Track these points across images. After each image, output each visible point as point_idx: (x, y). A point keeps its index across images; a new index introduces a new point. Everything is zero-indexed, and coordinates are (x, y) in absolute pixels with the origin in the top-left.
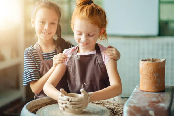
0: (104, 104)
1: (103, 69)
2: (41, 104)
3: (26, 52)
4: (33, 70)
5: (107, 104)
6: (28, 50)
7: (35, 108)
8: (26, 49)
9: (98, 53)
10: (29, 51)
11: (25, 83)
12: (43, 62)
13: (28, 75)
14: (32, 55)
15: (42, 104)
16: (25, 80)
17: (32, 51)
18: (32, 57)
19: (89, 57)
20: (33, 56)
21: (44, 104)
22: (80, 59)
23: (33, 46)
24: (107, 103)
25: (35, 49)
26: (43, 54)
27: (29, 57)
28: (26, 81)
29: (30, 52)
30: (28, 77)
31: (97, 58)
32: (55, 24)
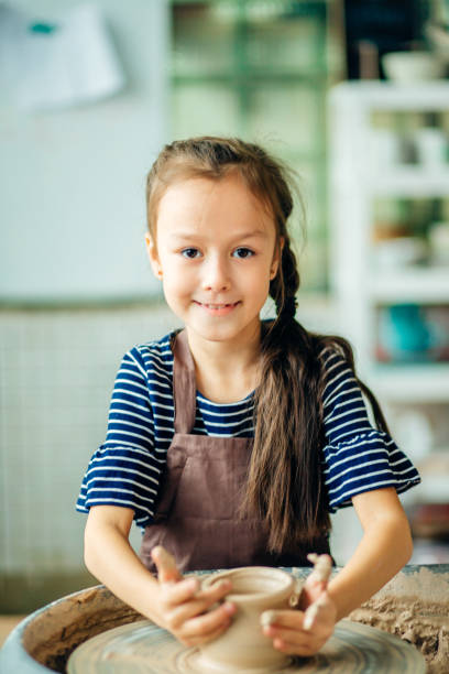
32: (253, 253)
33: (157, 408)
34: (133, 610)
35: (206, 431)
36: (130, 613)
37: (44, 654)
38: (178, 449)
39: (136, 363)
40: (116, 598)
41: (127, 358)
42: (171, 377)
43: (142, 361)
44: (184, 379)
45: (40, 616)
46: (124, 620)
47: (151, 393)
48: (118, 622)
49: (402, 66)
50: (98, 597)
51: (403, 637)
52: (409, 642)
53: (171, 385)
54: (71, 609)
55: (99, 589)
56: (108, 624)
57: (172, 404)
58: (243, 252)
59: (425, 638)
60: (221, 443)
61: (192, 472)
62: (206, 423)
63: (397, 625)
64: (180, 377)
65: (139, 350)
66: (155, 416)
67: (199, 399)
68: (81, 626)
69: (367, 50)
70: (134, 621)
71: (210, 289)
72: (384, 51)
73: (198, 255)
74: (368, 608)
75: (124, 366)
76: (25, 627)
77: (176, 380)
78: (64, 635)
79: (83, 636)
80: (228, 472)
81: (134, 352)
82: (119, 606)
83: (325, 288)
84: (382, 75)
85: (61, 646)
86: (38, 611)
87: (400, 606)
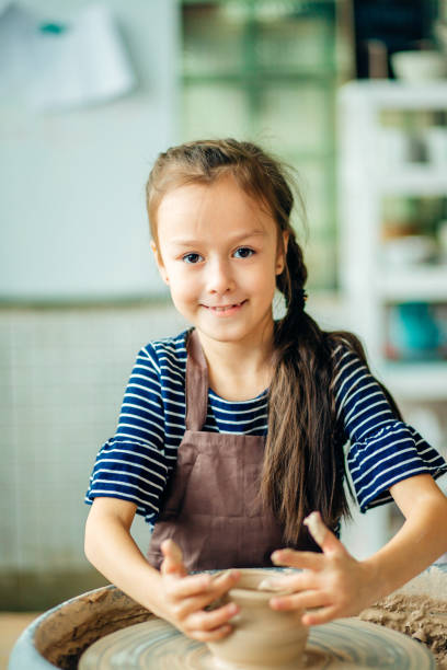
32: (254, 252)
33: (169, 405)
34: (144, 609)
35: (217, 428)
36: (141, 612)
37: (56, 653)
38: (188, 445)
39: (150, 359)
40: (128, 597)
41: (142, 354)
42: (183, 374)
43: (156, 357)
44: (197, 377)
45: (52, 616)
46: (136, 619)
47: (163, 389)
48: (130, 622)
49: (411, 65)
50: (110, 597)
51: (415, 635)
52: (419, 641)
53: (183, 382)
54: (83, 609)
55: (111, 588)
56: (119, 624)
57: (184, 402)
58: (244, 252)
59: (436, 636)
60: (232, 440)
61: (202, 470)
62: (218, 420)
63: (408, 624)
64: (193, 375)
65: (154, 346)
66: (166, 412)
67: (211, 396)
68: (93, 625)
69: (376, 49)
70: (145, 620)
71: (214, 292)
72: (393, 50)
73: (200, 259)
74: (379, 607)
75: (140, 362)
76: (37, 627)
77: (189, 377)
78: (75, 635)
79: (95, 635)
80: (239, 470)
81: (149, 348)
82: (130, 606)
83: (335, 286)
84: (391, 75)
85: (73, 646)
86: (49, 611)
87: (411, 605)
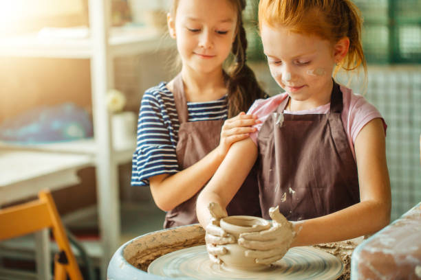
0: (339, 250)
1: (343, 156)
2: (172, 243)
3: (146, 98)
4: (161, 146)
5: (349, 249)
6: (152, 94)
7: (155, 252)
8: (147, 91)
9: (336, 112)
10: (155, 96)
11: (137, 180)
12: (185, 126)
13: (147, 160)
14: (162, 105)
15: (176, 243)
16: (136, 172)
17: (163, 96)
18: (160, 112)
19: (311, 122)
20: (164, 108)
21: (180, 243)
22: (283, 123)
23: (165, 85)
24: (347, 247)
25: (170, 93)
26: (189, 106)
27: (154, 112)
28: (140, 175)
29: (156, 98)
30: (146, 164)
31: (331, 126)
38: (183, 131)
71: (202, 47)
